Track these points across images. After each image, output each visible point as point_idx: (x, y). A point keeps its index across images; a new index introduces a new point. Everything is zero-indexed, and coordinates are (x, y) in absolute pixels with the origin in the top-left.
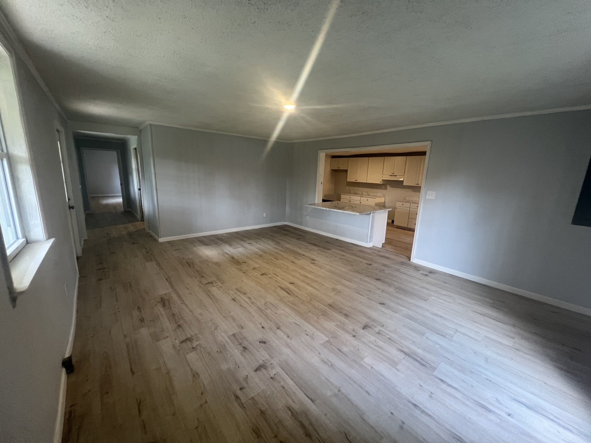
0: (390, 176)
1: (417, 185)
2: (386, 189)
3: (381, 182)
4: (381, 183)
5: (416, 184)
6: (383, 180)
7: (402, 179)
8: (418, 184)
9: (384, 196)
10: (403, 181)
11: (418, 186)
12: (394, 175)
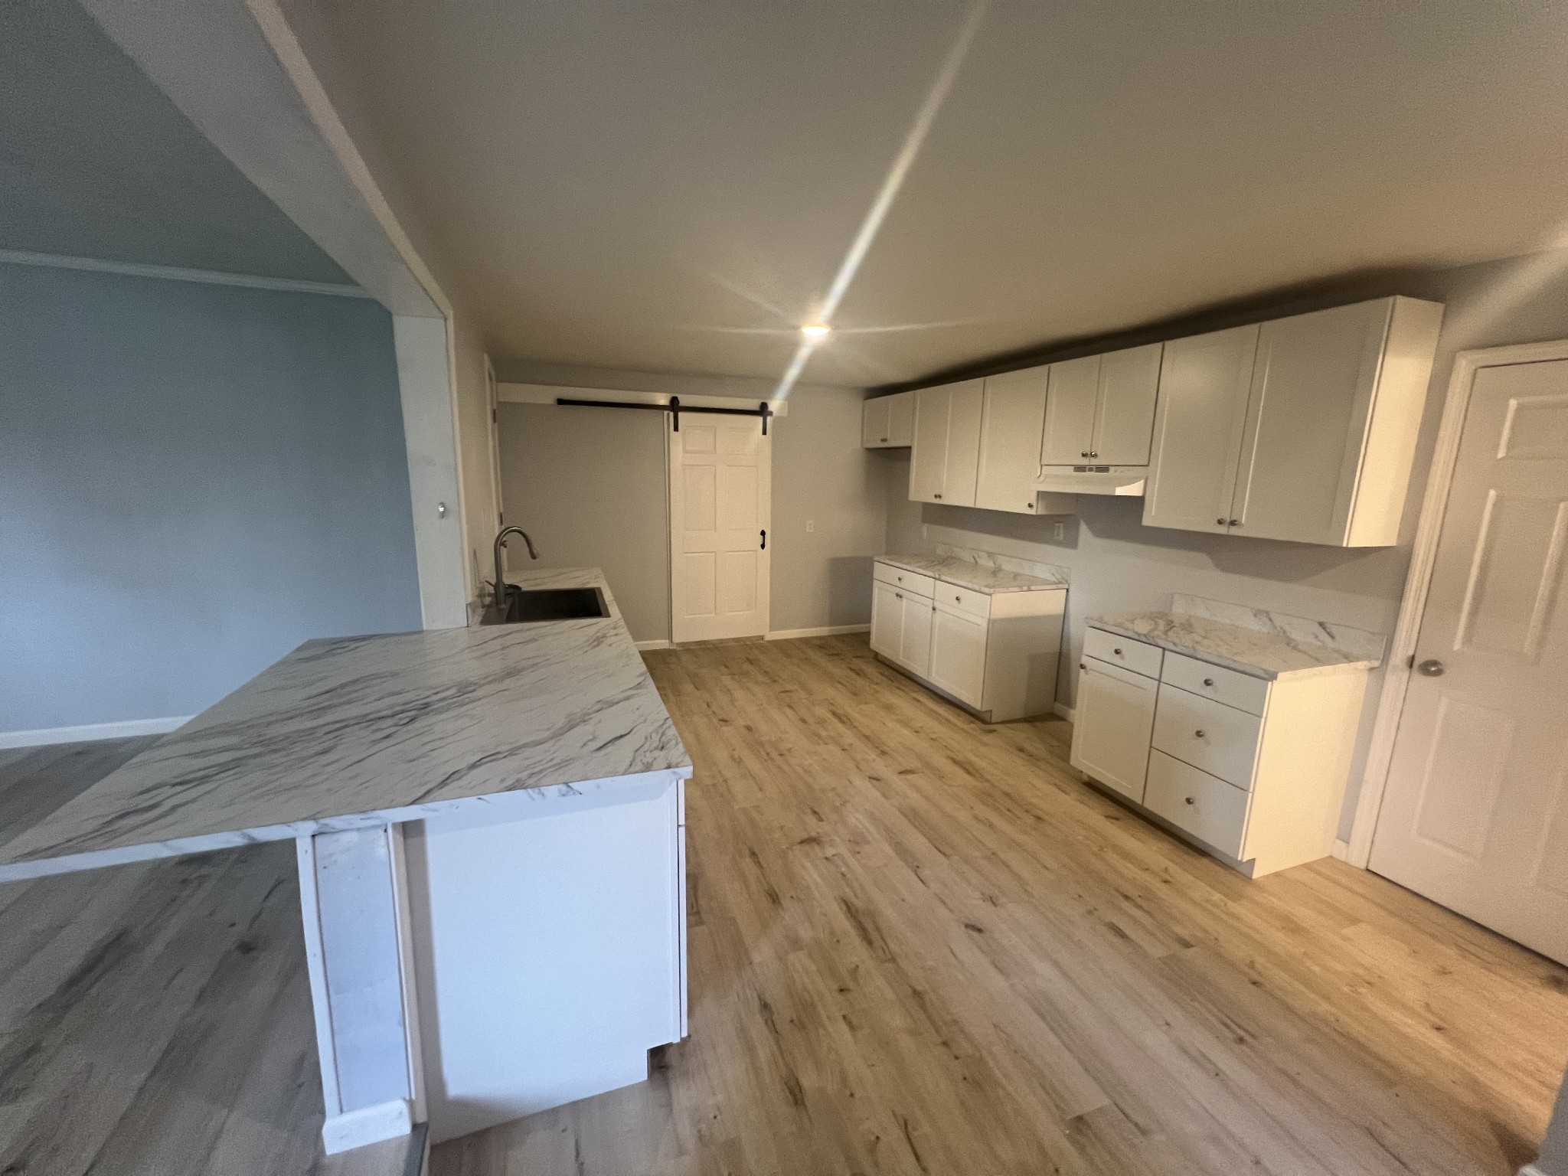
0: (1080, 469)
1: (1222, 530)
2: (1072, 543)
3: (1030, 506)
4: (1032, 512)
5: (1220, 522)
6: (1041, 495)
7: (1133, 490)
8: (1233, 523)
9: (1062, 583)
10: (1138, 502)
11: (1234, 531)
12: (1094, 462)
